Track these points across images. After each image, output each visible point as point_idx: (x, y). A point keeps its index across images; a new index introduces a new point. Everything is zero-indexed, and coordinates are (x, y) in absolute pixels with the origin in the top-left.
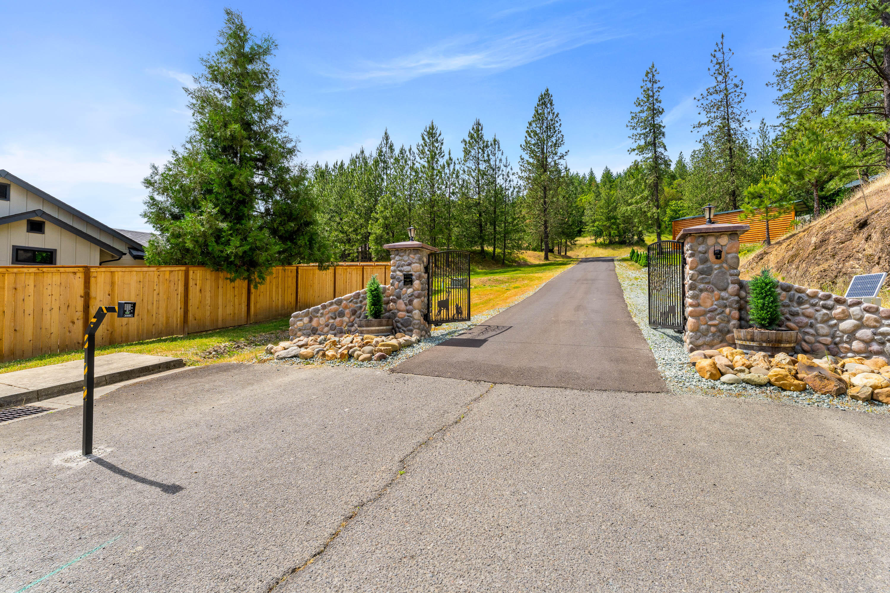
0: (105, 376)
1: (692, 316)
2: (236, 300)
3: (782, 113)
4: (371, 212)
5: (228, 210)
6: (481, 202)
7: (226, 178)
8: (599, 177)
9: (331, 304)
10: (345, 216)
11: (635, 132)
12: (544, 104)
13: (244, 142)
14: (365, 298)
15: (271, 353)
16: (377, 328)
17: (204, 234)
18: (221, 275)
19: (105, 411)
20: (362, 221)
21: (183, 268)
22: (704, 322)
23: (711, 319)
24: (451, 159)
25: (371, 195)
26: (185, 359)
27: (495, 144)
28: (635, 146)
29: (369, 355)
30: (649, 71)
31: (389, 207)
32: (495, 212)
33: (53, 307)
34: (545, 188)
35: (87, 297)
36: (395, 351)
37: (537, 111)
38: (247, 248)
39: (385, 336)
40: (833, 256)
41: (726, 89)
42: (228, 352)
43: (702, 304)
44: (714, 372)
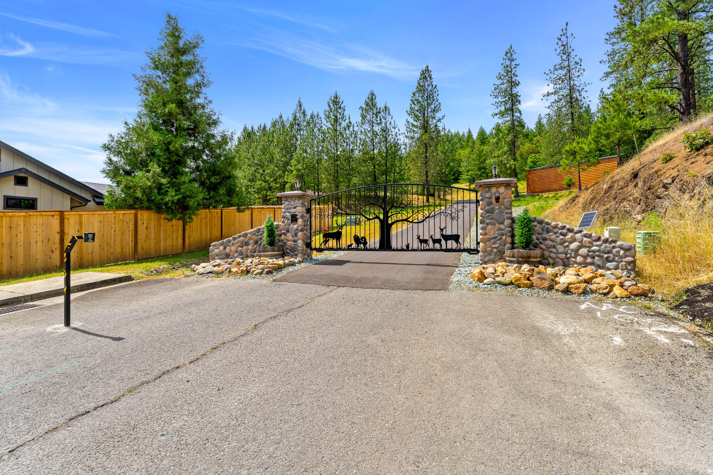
0: (77, 286)
1: (482, 242)
2: (174, 235)
3: (611, 85)
4: (288, 165)
5: (167, 168)
6: (375, 157)
7: (165, 144)
8: (475, 136)
9: (240, 236)
10: (267, 168)
11: (497, 100)
12: (425, 78)
13: (178, 117)
14: (263, 232)
15: (194, 271)
16: (271, 253)
17: (150, 187)
18: (163, 216)
19: (77, 305)
20: (280, 173)
21: (133, 212)
22: (489, 246)
23: (494, 243)
24: (350, 123)
25: (287, 152)
26: (133, 275)
27: (386, 110)
28: (497, 111)
29: (261, 271)
30: (508, 51)
31: (301, 161)
32: (386, 164)
33: (38, 240)
34: (426, 145)
35: (62, 233)
36: (279, 268)
37: (419, 84)
38: (180, 196)
39: (276, 259)
40: (615, 199)
41: (569, 66)
42: (166, 271)
43: (488, 233)
44: (480, 277)
